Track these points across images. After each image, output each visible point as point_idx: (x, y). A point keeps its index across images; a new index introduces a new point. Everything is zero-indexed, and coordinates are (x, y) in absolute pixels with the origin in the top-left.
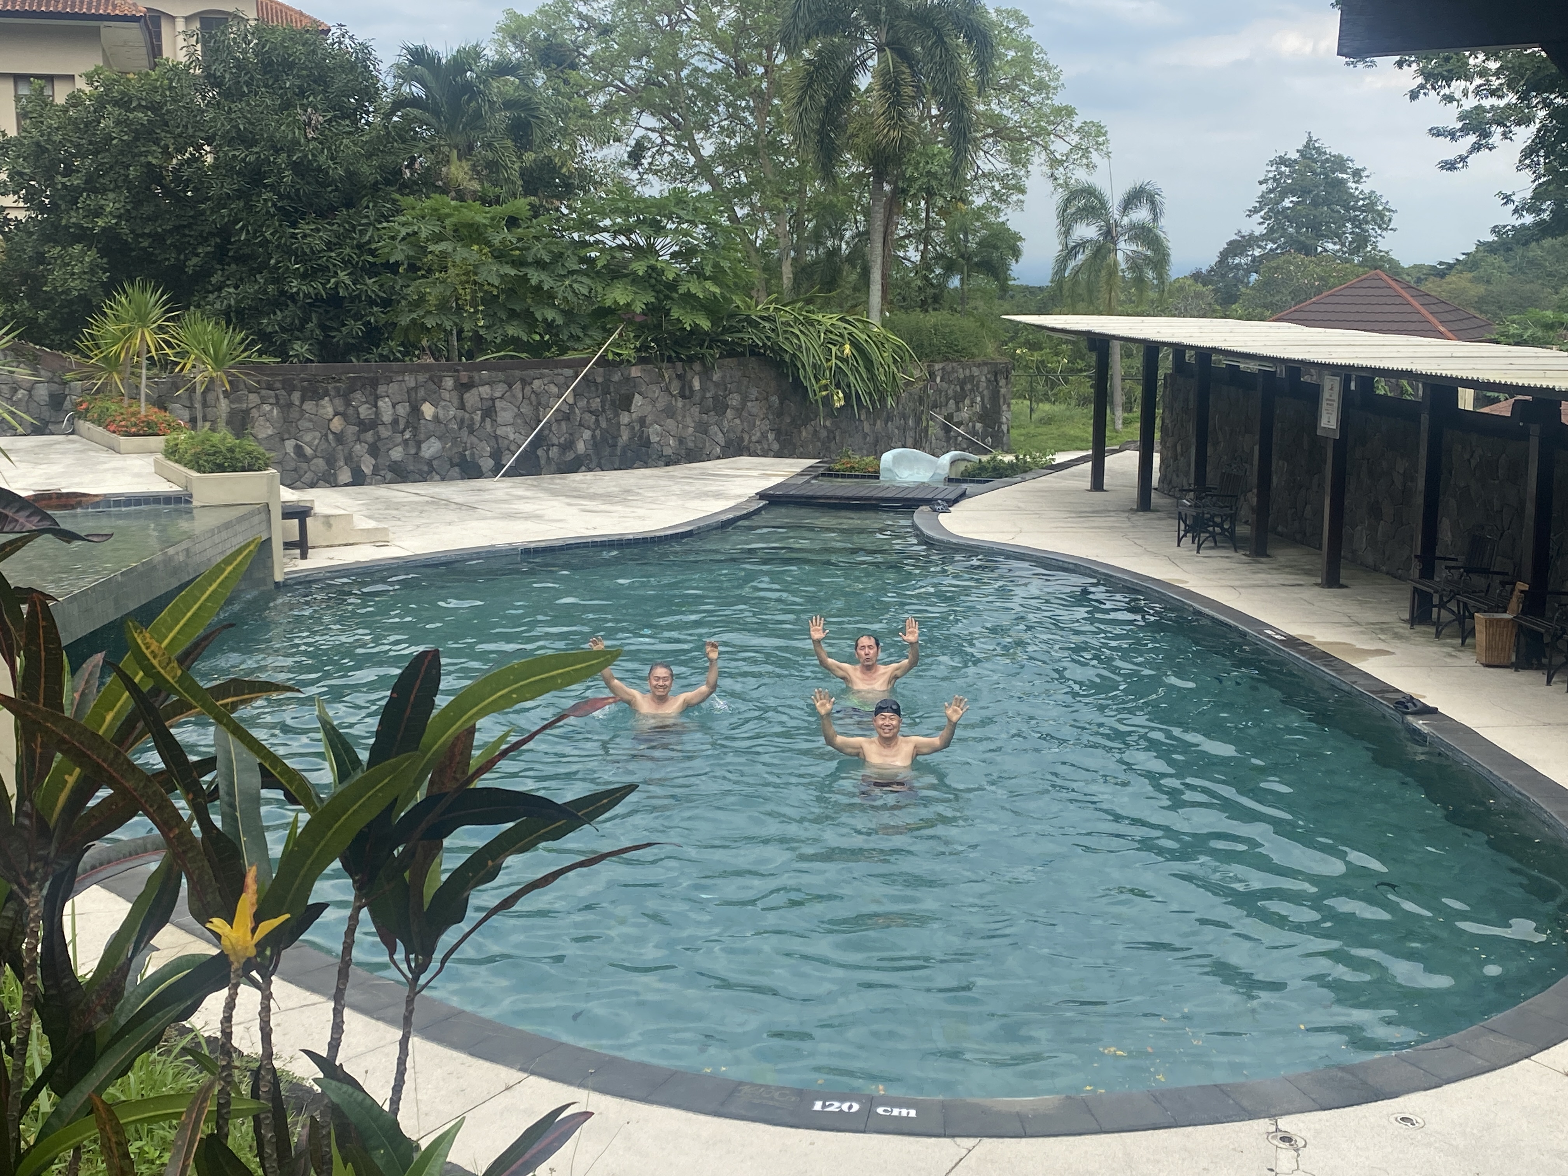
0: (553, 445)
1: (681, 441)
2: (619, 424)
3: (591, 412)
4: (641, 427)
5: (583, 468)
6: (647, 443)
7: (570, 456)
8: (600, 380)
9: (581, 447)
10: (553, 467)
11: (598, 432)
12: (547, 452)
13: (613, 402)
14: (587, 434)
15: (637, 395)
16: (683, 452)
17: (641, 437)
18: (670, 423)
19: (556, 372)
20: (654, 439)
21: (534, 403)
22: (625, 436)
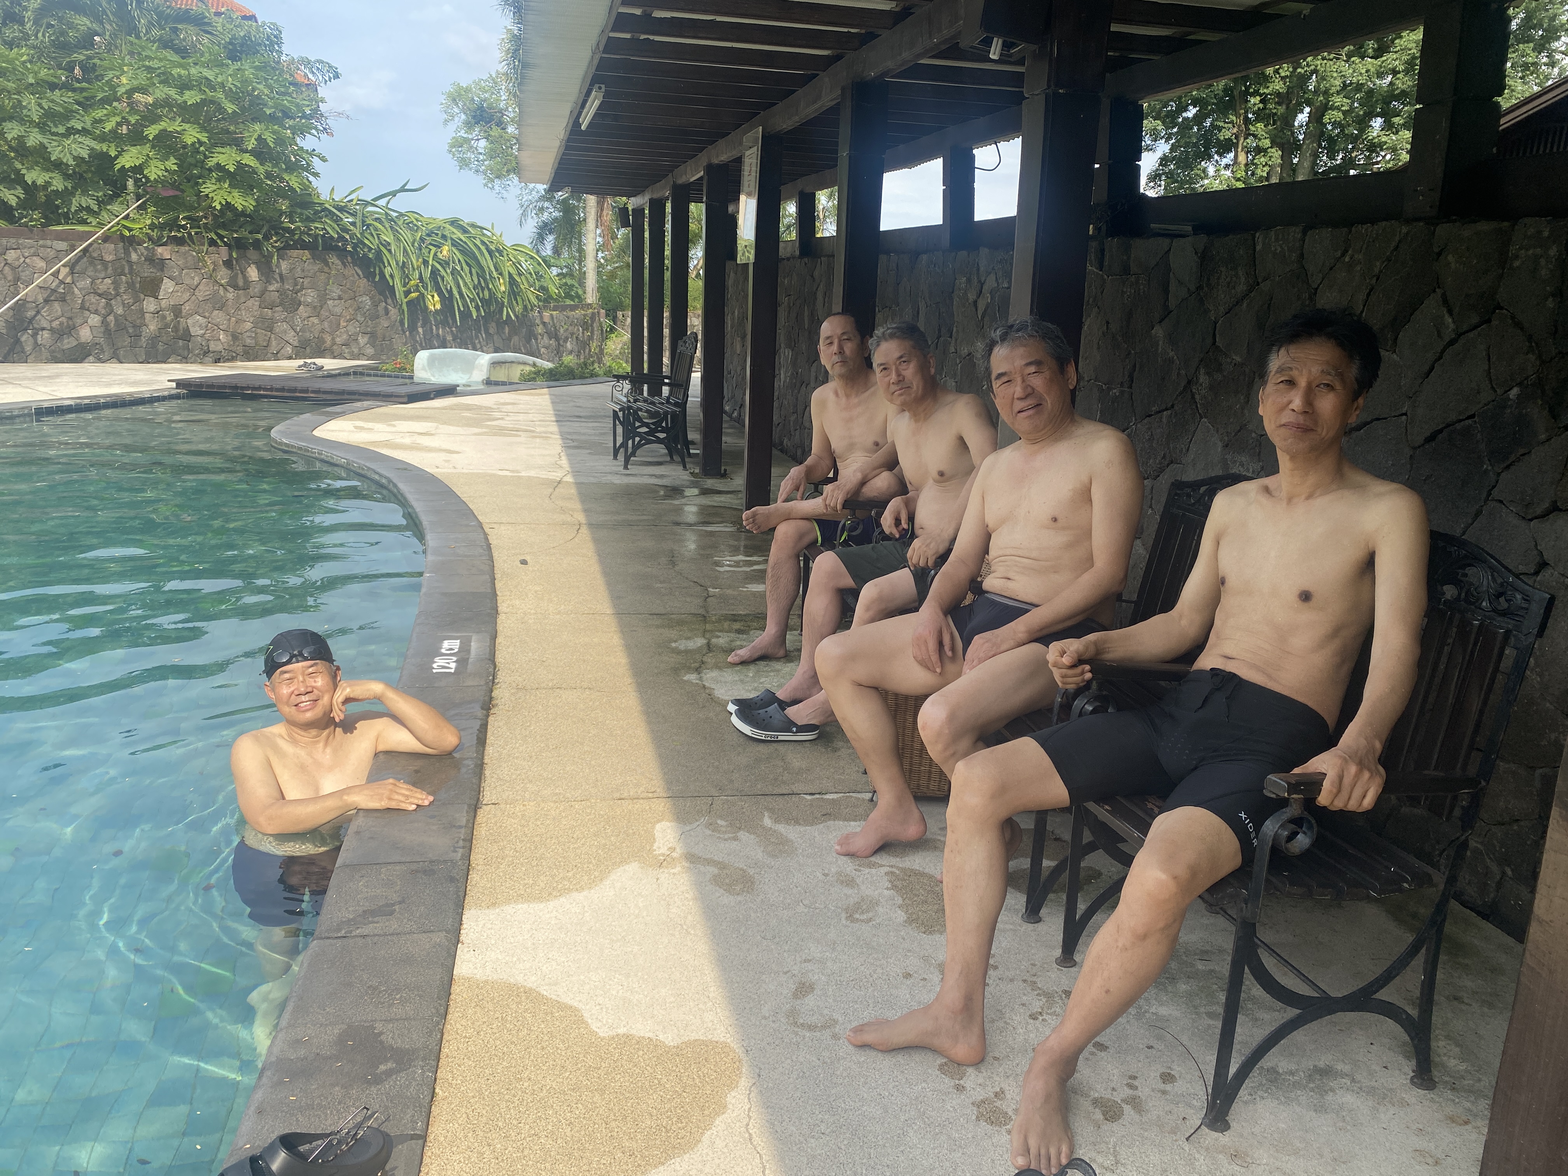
0: (43, 329)
1: (235, 337)
2: (142, 312)
3: (99, 295)
4: (176, 316)
5: (91, 358)
6: (187, 336)
7: (68, 343)
8: (109, 258)
9: (85, 334)
10: (45, 354)
11: (111, 318)
12: (34, 336)
13: (131, 285)
14: (94, 320)
15: (166, 280)
16: (240, 349)
17: (176, 329)
18: (218, 316)
19: (41, 242)
20: (195, 331)
21: (10, 278)
22: (152, 326)
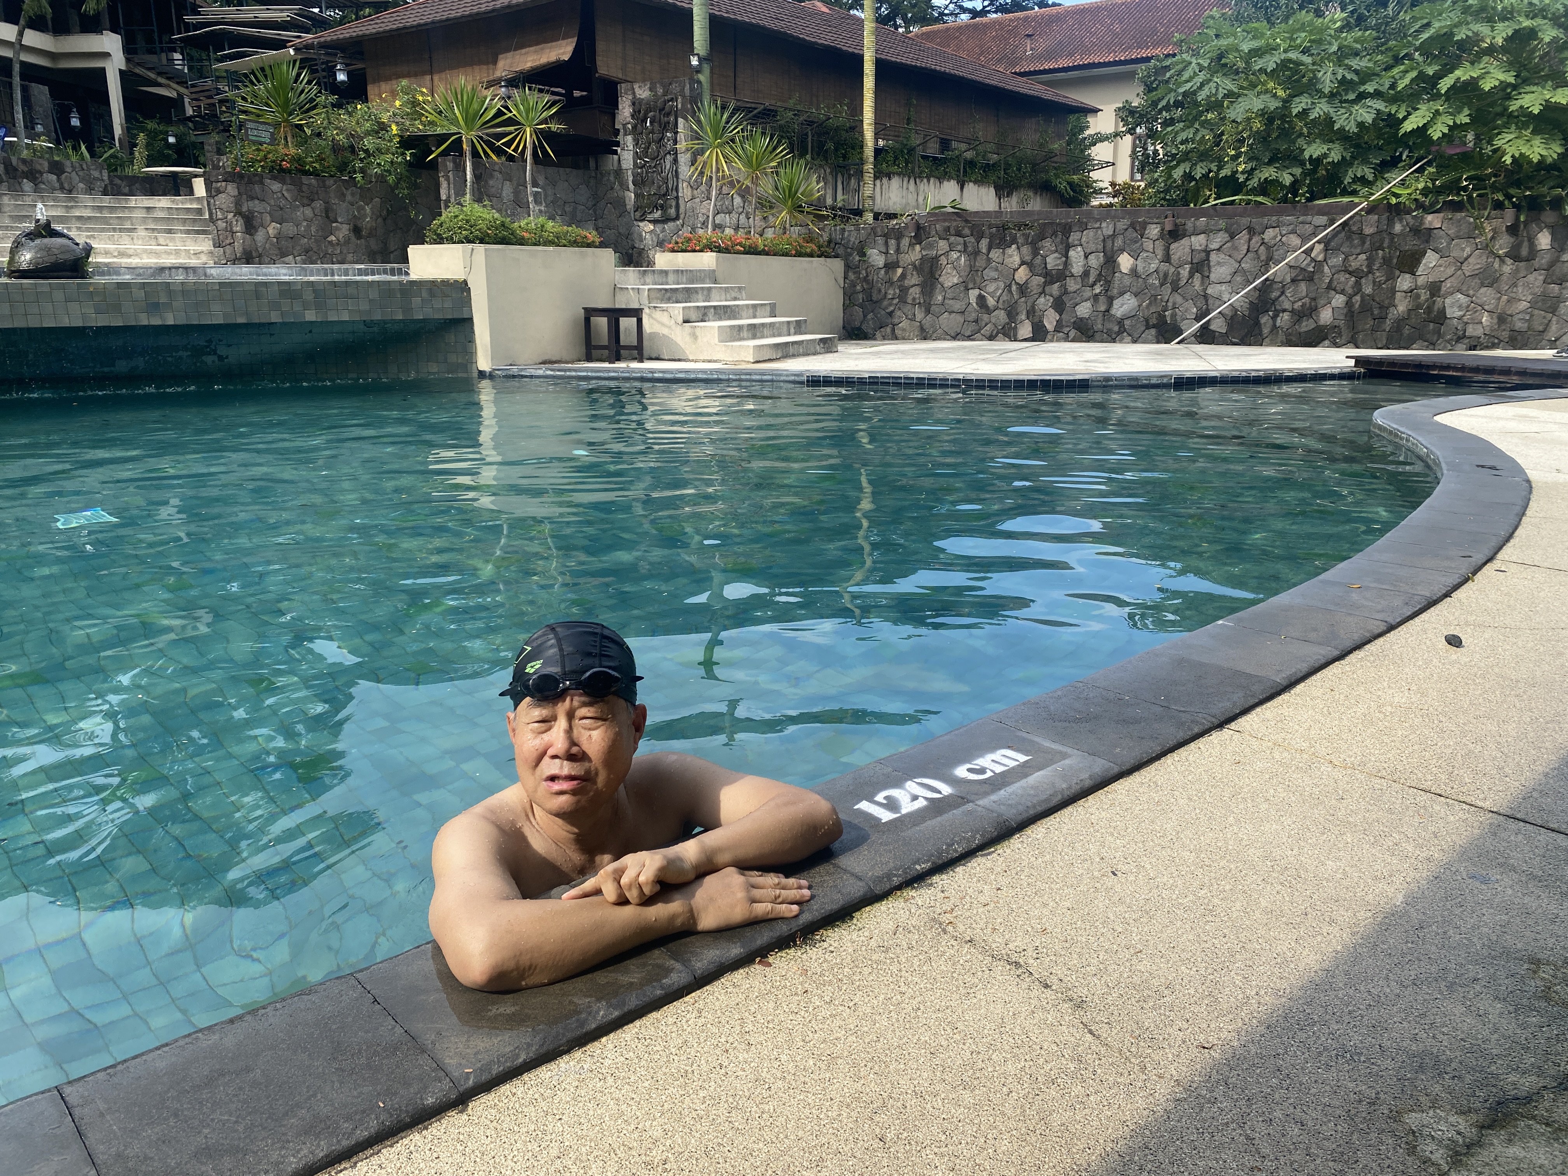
0: (1284, 311)
1: (1502, 319)
2: (1393, 291)
3: (1350, 273)
4: (1432, 295)
5: (1327, 342)
6: (1441, 318)
7: (1307, 325)
8: (1368, 230)
9: (1326, 316)
10: (1281, 337)
11: (1358, 298)
12: (1274, 318)
13: (1386, 261)
14: (1339, 300)
15: (1429, 253)
16: (1505, 335)
17: (1429, 310)
18: (1486, 295)
19: (1301, 219)
20: (1453, 312)
21: (1263, 257)
22: (1402, 306)
